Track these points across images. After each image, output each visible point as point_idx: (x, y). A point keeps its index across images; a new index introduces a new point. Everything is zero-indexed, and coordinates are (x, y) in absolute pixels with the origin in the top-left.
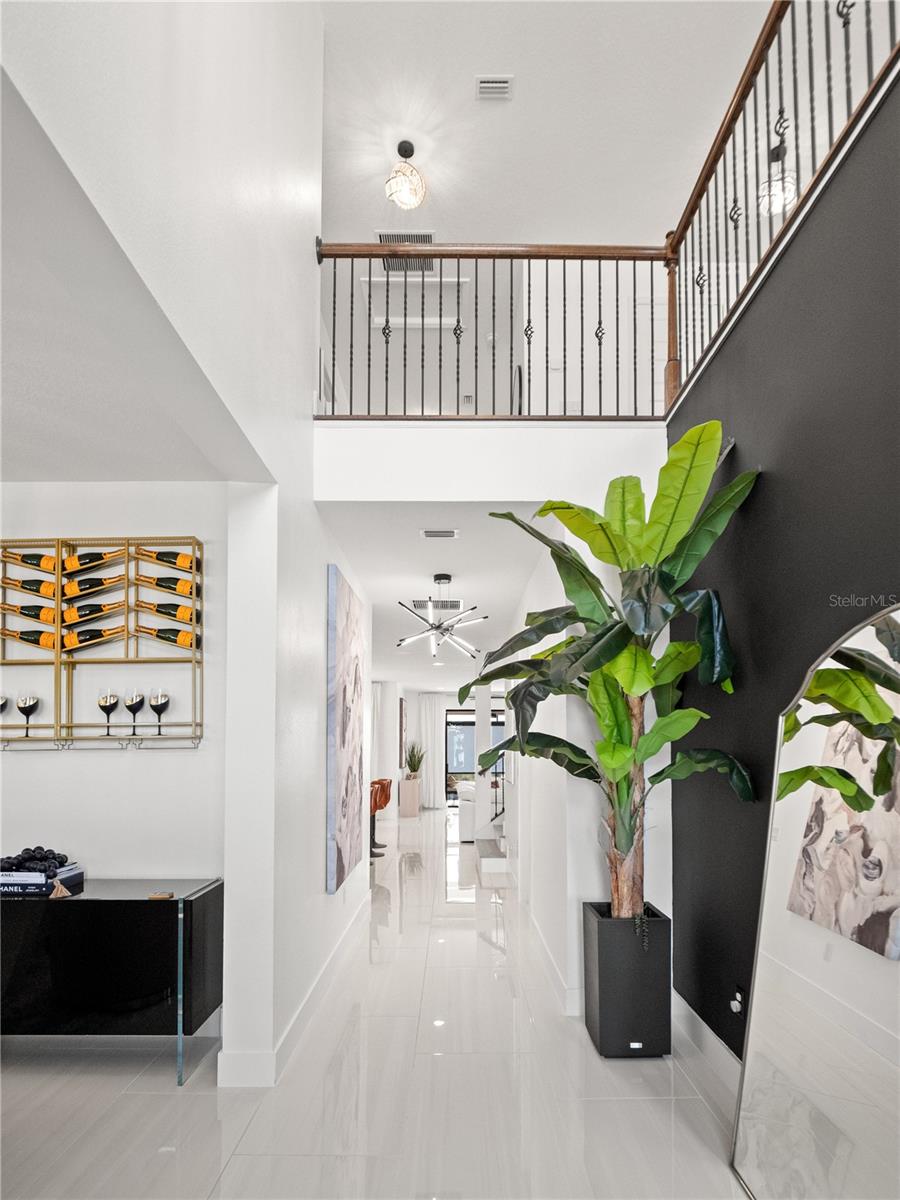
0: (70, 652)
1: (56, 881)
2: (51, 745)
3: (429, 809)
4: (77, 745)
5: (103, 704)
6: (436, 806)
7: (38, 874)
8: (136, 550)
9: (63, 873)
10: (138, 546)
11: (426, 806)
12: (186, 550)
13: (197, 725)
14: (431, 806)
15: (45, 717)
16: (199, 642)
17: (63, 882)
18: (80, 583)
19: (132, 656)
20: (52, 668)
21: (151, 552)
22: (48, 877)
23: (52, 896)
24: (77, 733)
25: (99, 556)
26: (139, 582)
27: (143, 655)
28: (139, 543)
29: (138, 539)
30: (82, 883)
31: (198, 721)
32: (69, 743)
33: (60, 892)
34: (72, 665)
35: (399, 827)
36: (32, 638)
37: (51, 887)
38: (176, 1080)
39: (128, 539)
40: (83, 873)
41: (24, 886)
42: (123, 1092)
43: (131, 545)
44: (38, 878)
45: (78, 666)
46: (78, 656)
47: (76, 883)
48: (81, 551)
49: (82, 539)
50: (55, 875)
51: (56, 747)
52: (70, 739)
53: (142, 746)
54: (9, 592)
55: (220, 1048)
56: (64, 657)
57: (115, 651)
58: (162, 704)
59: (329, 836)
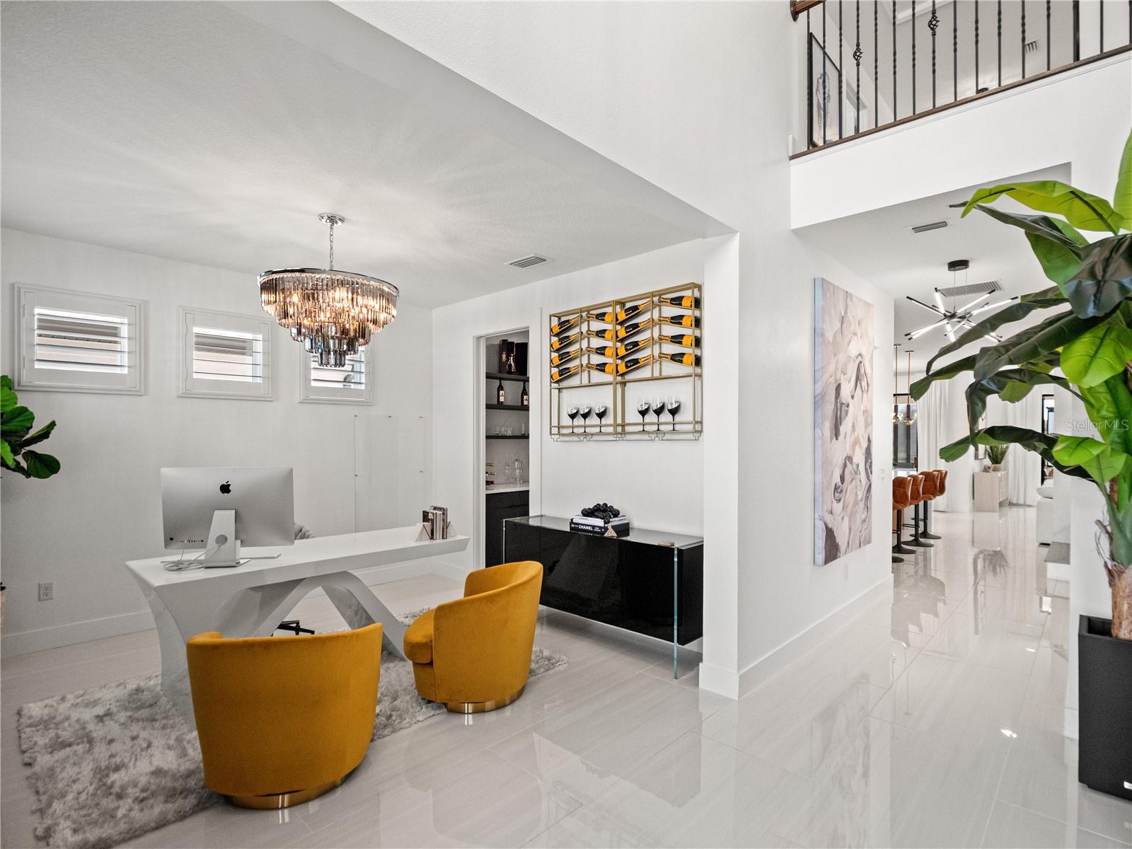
0: (622, 375)
1: (609, 526)
2: (611, 438)
3: (1017, 505)
4: (628, 437)
5: (640, 409)
6: (1028, 503)
7: (600, 520)
8: (659, 298)
9: (615, 521)
10: (660, 295)
11: (1015, 501)
12: (688, 293)
13: (697, 422)
14: (1021, 502)
15: (608, 420)
16: (698, 361)
17: (613, 527)
18: (626, 328)
19: (656, 374)
20: (612, 386)
21: (667, 299)
22: (605, 523)
23: (606, 535)
24: (628, 429)
25: (635, 308)
26: (662, 320)
27: (664, 374)
28: (660, 294)
29: (659, 291)
30: (629, 530)
31: (698, 419)
32: (623, 436)
33: (611, 533)
34: (624, 384)
35: (973, 522)
36: (601, 367)
37: (606, 529)
38: (673, 675)
39: (652, 293)
40: (629, 523)
41: (593, 527)
42: (641, 672)
43: (655, 296)
44: (599, 522)
45: (627, 384)
46: (628, 377)
47: (624, 529)
48: (628, 305)
49: (628, 298)
50: (609, 522)
51: (615, 439)
52: (624, 433)
53: (665, 438)
54: (591, 339)
55: (701, 661)
56: (619, 378)
57: (645, 373)
58: (676, 408)
59: (817, 516)
